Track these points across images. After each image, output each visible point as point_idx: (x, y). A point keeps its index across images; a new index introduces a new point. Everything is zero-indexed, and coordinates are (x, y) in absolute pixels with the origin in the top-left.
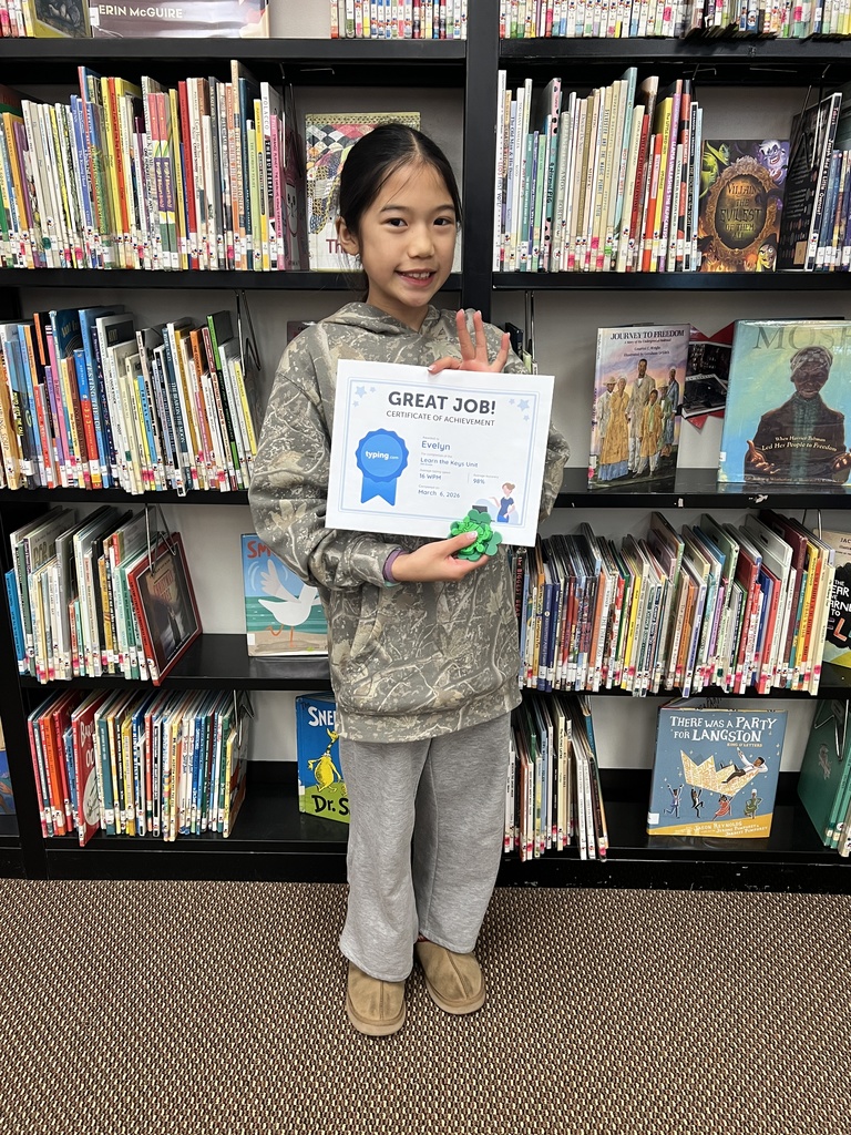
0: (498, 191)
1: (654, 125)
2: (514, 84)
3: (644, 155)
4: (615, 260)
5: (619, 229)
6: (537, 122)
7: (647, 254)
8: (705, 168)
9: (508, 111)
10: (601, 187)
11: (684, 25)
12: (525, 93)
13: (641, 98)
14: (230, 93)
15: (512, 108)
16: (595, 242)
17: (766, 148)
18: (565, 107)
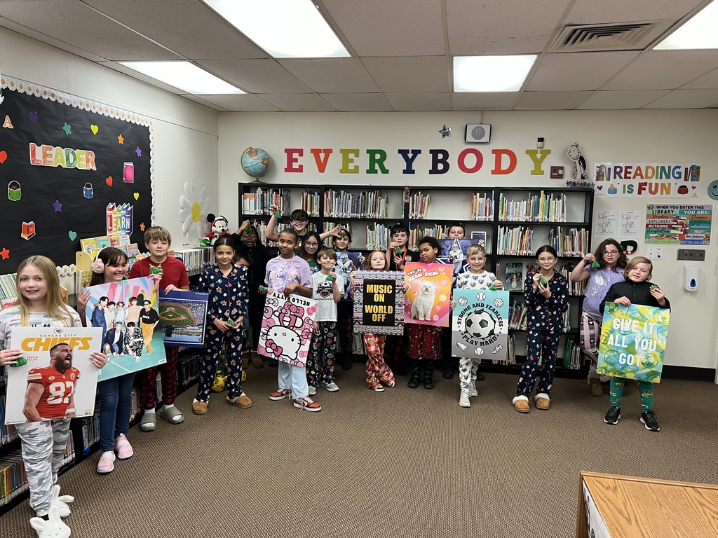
0: (498, 242)
1: (524, 234)
2: (501, 227)
3: (522, 238)
4: (517, 254)
5: (517, 249)
6: (504, 233)
7: (523, 253)
9: (500, 231)
10: (515, 242)
11: (527, 220)
12: (503, 228)
13: (521, 230)
16: (514, 251)
18: (509, 231)
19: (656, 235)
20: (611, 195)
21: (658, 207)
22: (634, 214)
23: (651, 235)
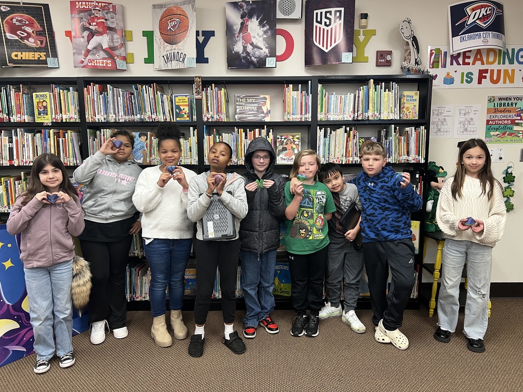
0: (318, 148)
1: (349, 136)
2: (320, 129)
3: (347, 141)
4: (342, 161)
5: (343, 156)
6: (325, 136)
7: (349, 160)
8: (359, 142)
9: (319, 134)
10: (339, 148)
11: (354, 117)
12: (323, 130)
13: (346, 131)
14: (264, 132)
15: (320, 133)
16: (338, 158)
17: (372, 139)
18: (331, 133)
19: (498, 133)
20: (447, 86)
21: (500, 99)
22: (473, 109)
23: (492, 133)
